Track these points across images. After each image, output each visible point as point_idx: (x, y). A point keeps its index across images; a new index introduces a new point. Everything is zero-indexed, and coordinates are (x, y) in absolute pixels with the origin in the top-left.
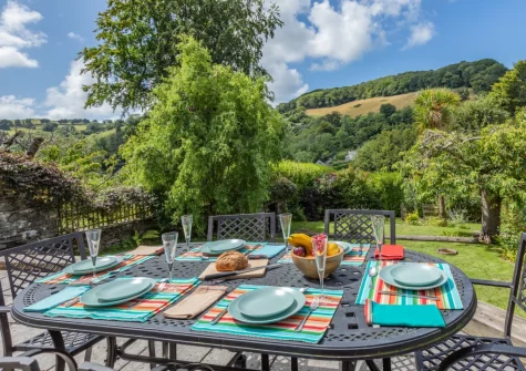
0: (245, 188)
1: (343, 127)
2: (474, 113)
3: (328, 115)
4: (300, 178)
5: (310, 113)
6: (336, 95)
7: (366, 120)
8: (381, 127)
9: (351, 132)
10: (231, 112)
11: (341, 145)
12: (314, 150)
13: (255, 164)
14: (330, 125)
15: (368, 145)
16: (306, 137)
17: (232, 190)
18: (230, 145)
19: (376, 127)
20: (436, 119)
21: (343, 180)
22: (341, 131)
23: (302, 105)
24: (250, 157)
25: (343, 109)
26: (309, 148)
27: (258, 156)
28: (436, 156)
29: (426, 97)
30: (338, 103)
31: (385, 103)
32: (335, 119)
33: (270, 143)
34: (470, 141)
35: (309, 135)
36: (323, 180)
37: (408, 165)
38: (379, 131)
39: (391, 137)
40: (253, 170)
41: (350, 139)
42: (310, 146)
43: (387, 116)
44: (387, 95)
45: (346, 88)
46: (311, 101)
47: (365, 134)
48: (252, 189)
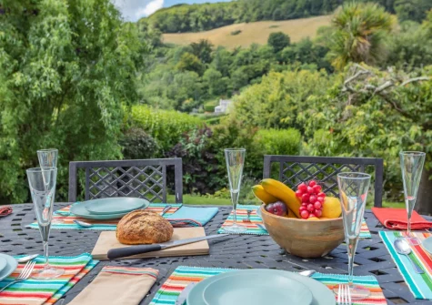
0: (86, 140)
1: (214, 64)
2: (398, 50)
3: (194, 45)
4: (161, 131)
5: (167, 38)
6: (206, 13)
7: (247, 55)
8: (268, 65)
9: (225, 72)
10: (60, 17)
11: (210, 91)
12: (171, 97)
13: (100, 103)
14: (196, 59)
15: (249, 92)
16: (161, 76)
17: (67, 143)
18: (61, 70)
19: (260, 66)
20: (361, 50)
21: (221, 137)
22: (211, 71)
23: (157, 26)
24: (93, 92)
25: (215, 37)
26: (164, 94)
27: (105, 91)
28: (364, 102)
29: (351, 15)
30: (209, 26)
31: (276, 31)
32: (202, 51)
33: (122, 72)
34: (414, 83)
35: (166, 74)
36: (193, 136)
37: (321, 115)
38: (265, 72)
39: (282, 81)
40: (97, 113)
41: (223, 83)
42: (166, 90)
43: (277, 51)
44: (279, 18)
45: (221, 5)
46: (168, 21)
47: (245, 76)
48: (97, 142)
